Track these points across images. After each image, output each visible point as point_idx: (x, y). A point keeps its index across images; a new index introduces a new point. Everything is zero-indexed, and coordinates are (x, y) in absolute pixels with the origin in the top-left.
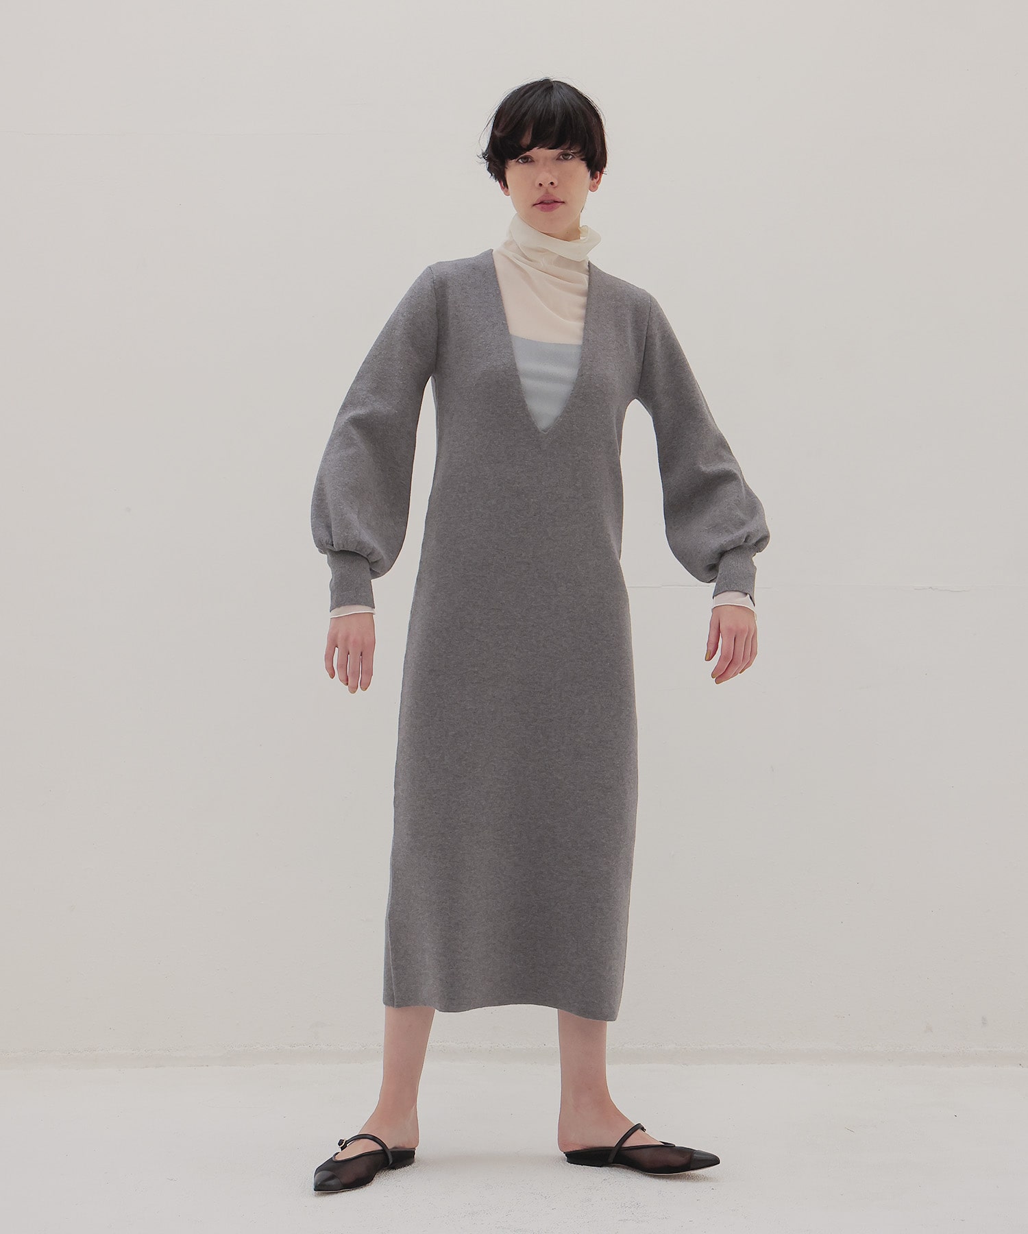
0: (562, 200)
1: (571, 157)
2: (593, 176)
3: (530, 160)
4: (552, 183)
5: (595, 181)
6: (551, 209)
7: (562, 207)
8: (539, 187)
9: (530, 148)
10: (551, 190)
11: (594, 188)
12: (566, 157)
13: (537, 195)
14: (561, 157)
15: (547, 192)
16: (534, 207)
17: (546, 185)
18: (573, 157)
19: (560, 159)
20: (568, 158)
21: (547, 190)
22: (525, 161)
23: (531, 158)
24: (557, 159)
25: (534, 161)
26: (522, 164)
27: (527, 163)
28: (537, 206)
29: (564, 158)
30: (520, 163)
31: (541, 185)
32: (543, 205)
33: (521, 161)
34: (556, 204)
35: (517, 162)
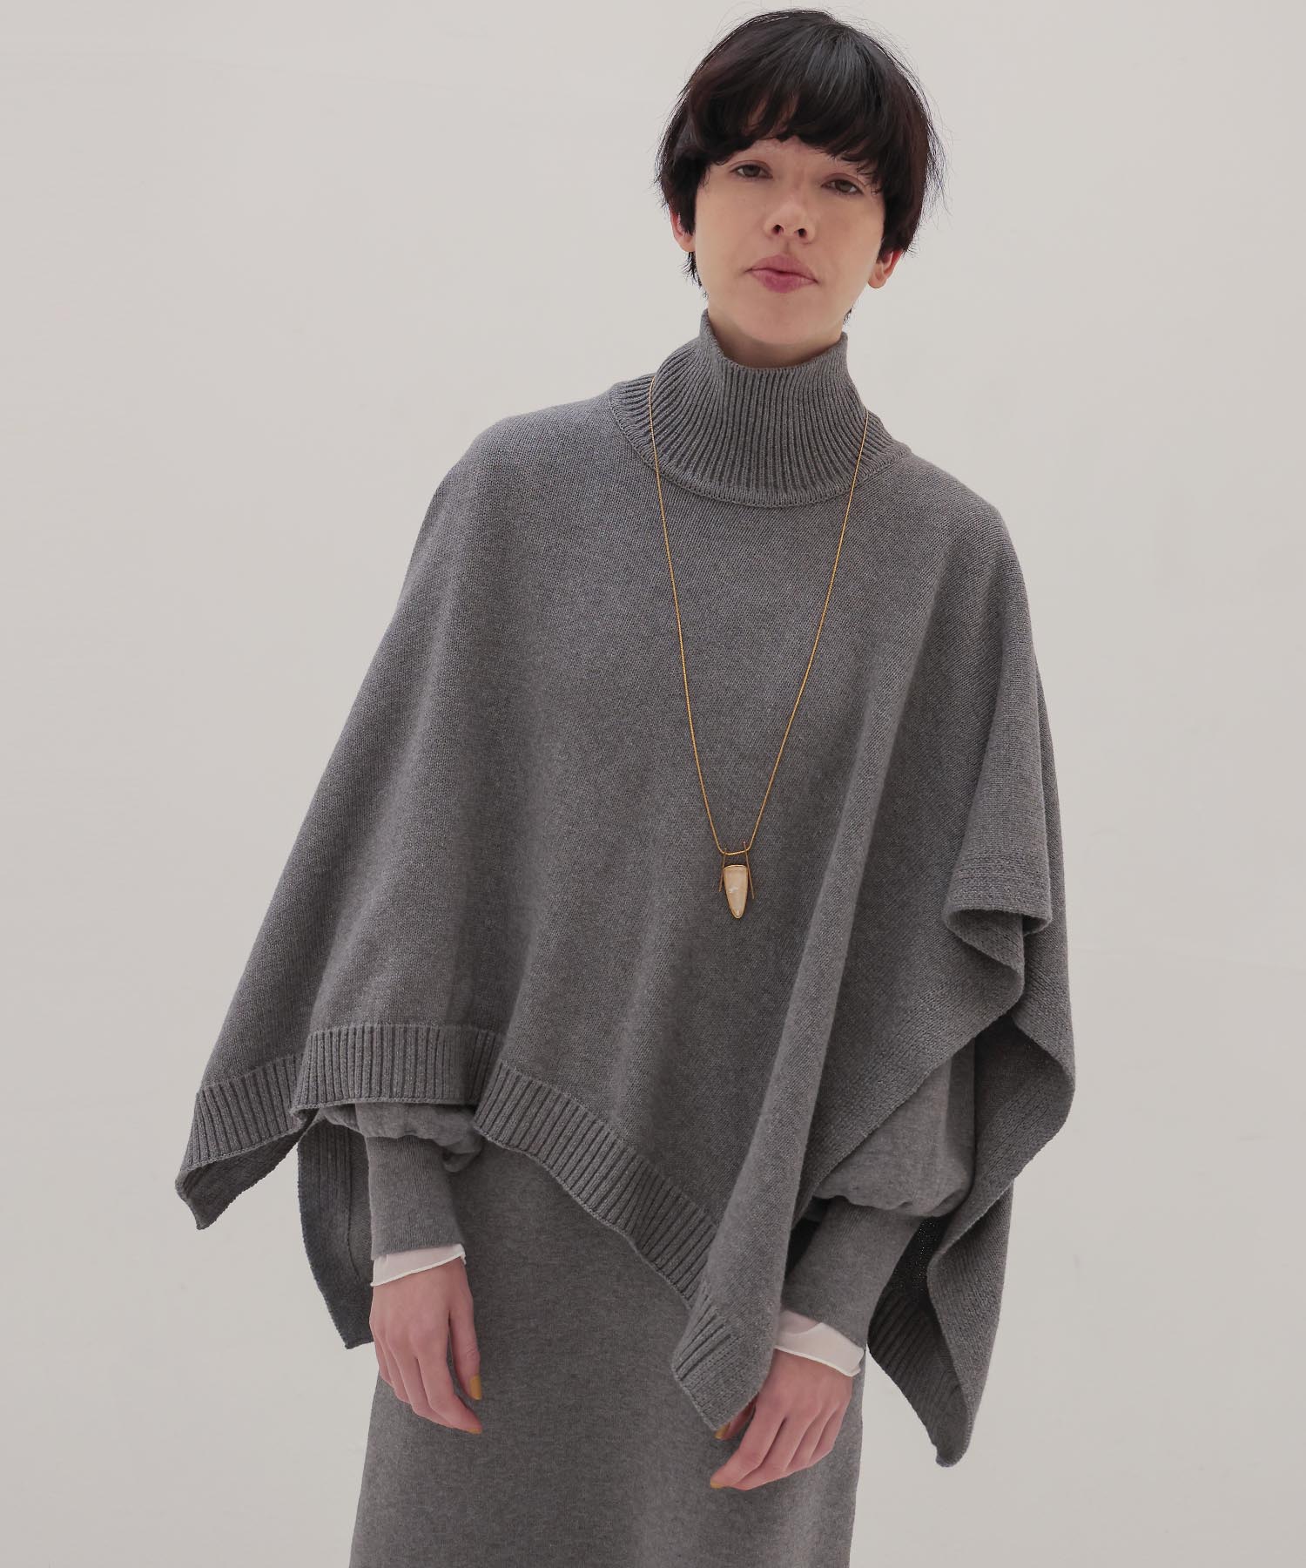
0: (816, 275)
1: (853, 189)
2: (882, 257)
3: (761, 173)
4: (802, 232)
5: (883, 267)
6: (784, 288)
7: (809, 291)
8: (769, 225)
10: (797, 247)
11: (877, 280)
12: (842, 187)
13: (767, 250)
14: (833, 184)
15: (787, 249)
16: (749, 276)
17: (790, 232)
18: (859, 191)
19: (830, 187)
20: (846, 192)
21: (787, 245)
22: (750, 173)
23: (765, 171)
24: (822, 186)
25: (771, 177)
26: (744, 177)
27: (754, 178)
28: (755, 272)
29: (838, 188)
30: (739, 174)
31: (777, 229)
32: (774, 276)
33: (741, 171)
34: (798, 279)
35: (733, 171)
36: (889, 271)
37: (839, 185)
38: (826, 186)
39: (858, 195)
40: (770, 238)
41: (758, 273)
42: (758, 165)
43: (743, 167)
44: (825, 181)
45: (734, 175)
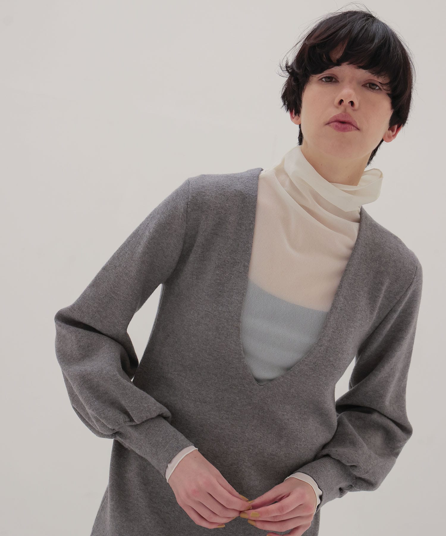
0: (358, 125)
1: (377, 88)
2: (391, 128)
3: (334, 80)
4: (352, 103)
6: (344, 130)
7: (357, 132)
8: (337, 101)
9: (339, 63)
11: (389, 138)
12: (372, 87)
13: (334, 112)
14: (368, 85)
15: (345, 112)
16: (327, 127)
18: (380, 89)
19: (366, 87)
20: (374, 89)
21: (345, 109)
22: (329, 80)
23: (335, 79)
24: (362, 86)
25: (338, 82)
26: (325, 82)
27: (330, 83)
28: (330, 124)
29: (370, 87)
30: (323, 81)
31: (341, 102)
32: (339, 125)
33: (324, 79)
34: (351, 127)
35: (319, 80)
36: (394, 136)
37: (370, 86)
38: (364, 86)
39: (379, 91)
40: (337, 108)
41: (332, 124)
42: (332, 76)
43: (325, 78)
44: (364, 83)
45: (320, 81)
